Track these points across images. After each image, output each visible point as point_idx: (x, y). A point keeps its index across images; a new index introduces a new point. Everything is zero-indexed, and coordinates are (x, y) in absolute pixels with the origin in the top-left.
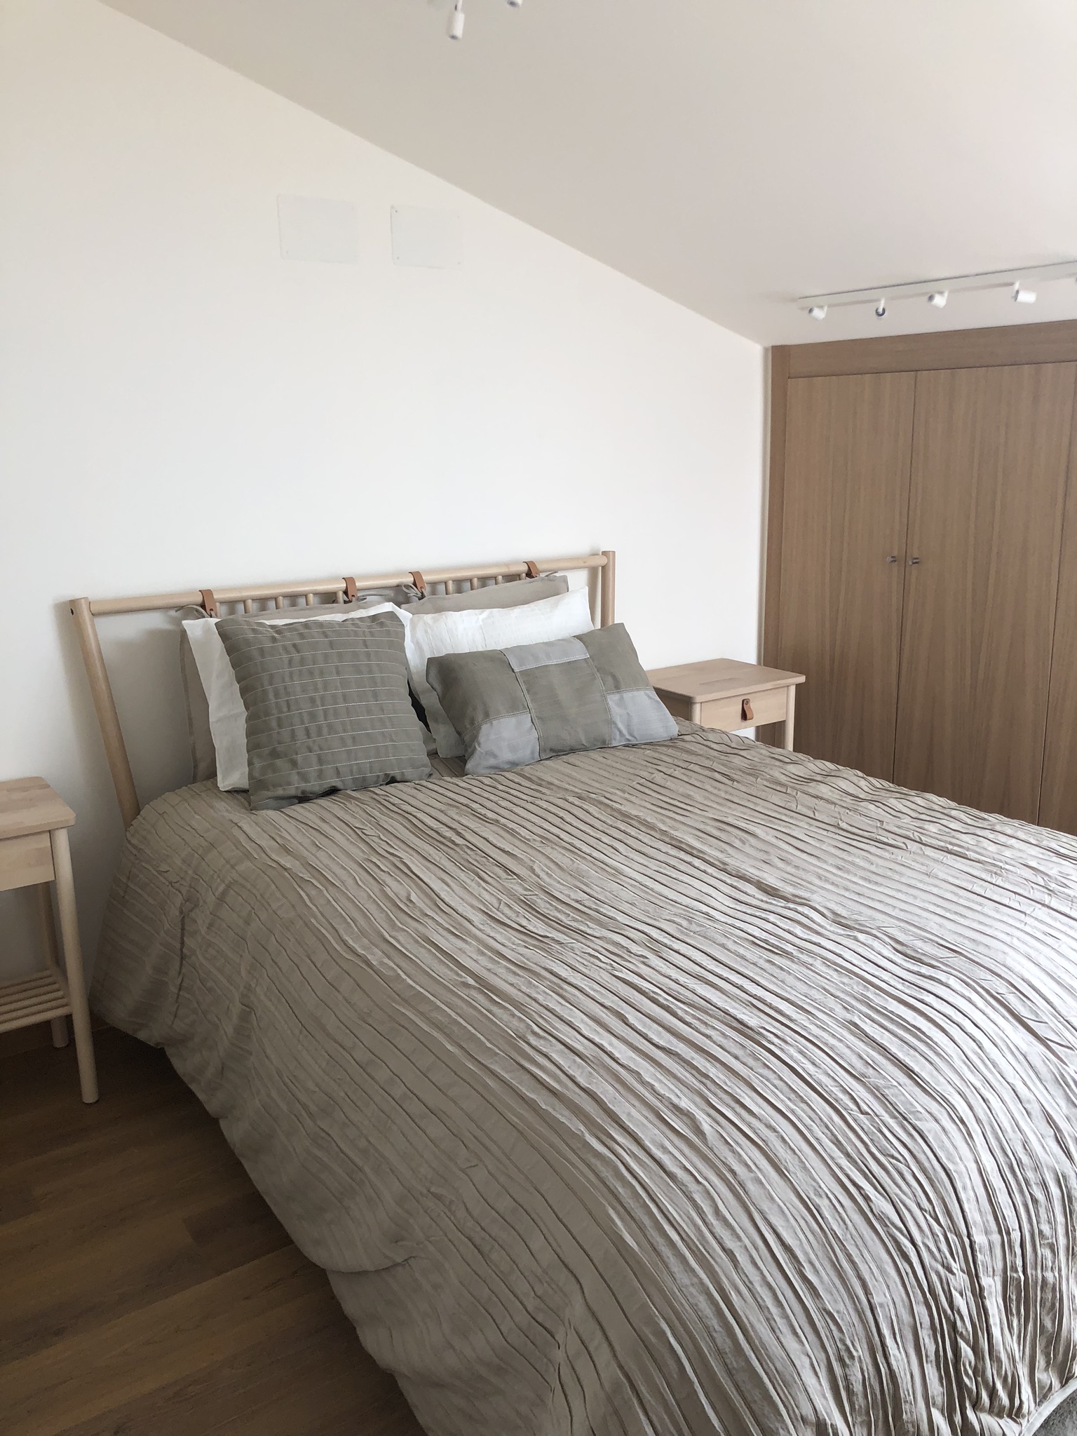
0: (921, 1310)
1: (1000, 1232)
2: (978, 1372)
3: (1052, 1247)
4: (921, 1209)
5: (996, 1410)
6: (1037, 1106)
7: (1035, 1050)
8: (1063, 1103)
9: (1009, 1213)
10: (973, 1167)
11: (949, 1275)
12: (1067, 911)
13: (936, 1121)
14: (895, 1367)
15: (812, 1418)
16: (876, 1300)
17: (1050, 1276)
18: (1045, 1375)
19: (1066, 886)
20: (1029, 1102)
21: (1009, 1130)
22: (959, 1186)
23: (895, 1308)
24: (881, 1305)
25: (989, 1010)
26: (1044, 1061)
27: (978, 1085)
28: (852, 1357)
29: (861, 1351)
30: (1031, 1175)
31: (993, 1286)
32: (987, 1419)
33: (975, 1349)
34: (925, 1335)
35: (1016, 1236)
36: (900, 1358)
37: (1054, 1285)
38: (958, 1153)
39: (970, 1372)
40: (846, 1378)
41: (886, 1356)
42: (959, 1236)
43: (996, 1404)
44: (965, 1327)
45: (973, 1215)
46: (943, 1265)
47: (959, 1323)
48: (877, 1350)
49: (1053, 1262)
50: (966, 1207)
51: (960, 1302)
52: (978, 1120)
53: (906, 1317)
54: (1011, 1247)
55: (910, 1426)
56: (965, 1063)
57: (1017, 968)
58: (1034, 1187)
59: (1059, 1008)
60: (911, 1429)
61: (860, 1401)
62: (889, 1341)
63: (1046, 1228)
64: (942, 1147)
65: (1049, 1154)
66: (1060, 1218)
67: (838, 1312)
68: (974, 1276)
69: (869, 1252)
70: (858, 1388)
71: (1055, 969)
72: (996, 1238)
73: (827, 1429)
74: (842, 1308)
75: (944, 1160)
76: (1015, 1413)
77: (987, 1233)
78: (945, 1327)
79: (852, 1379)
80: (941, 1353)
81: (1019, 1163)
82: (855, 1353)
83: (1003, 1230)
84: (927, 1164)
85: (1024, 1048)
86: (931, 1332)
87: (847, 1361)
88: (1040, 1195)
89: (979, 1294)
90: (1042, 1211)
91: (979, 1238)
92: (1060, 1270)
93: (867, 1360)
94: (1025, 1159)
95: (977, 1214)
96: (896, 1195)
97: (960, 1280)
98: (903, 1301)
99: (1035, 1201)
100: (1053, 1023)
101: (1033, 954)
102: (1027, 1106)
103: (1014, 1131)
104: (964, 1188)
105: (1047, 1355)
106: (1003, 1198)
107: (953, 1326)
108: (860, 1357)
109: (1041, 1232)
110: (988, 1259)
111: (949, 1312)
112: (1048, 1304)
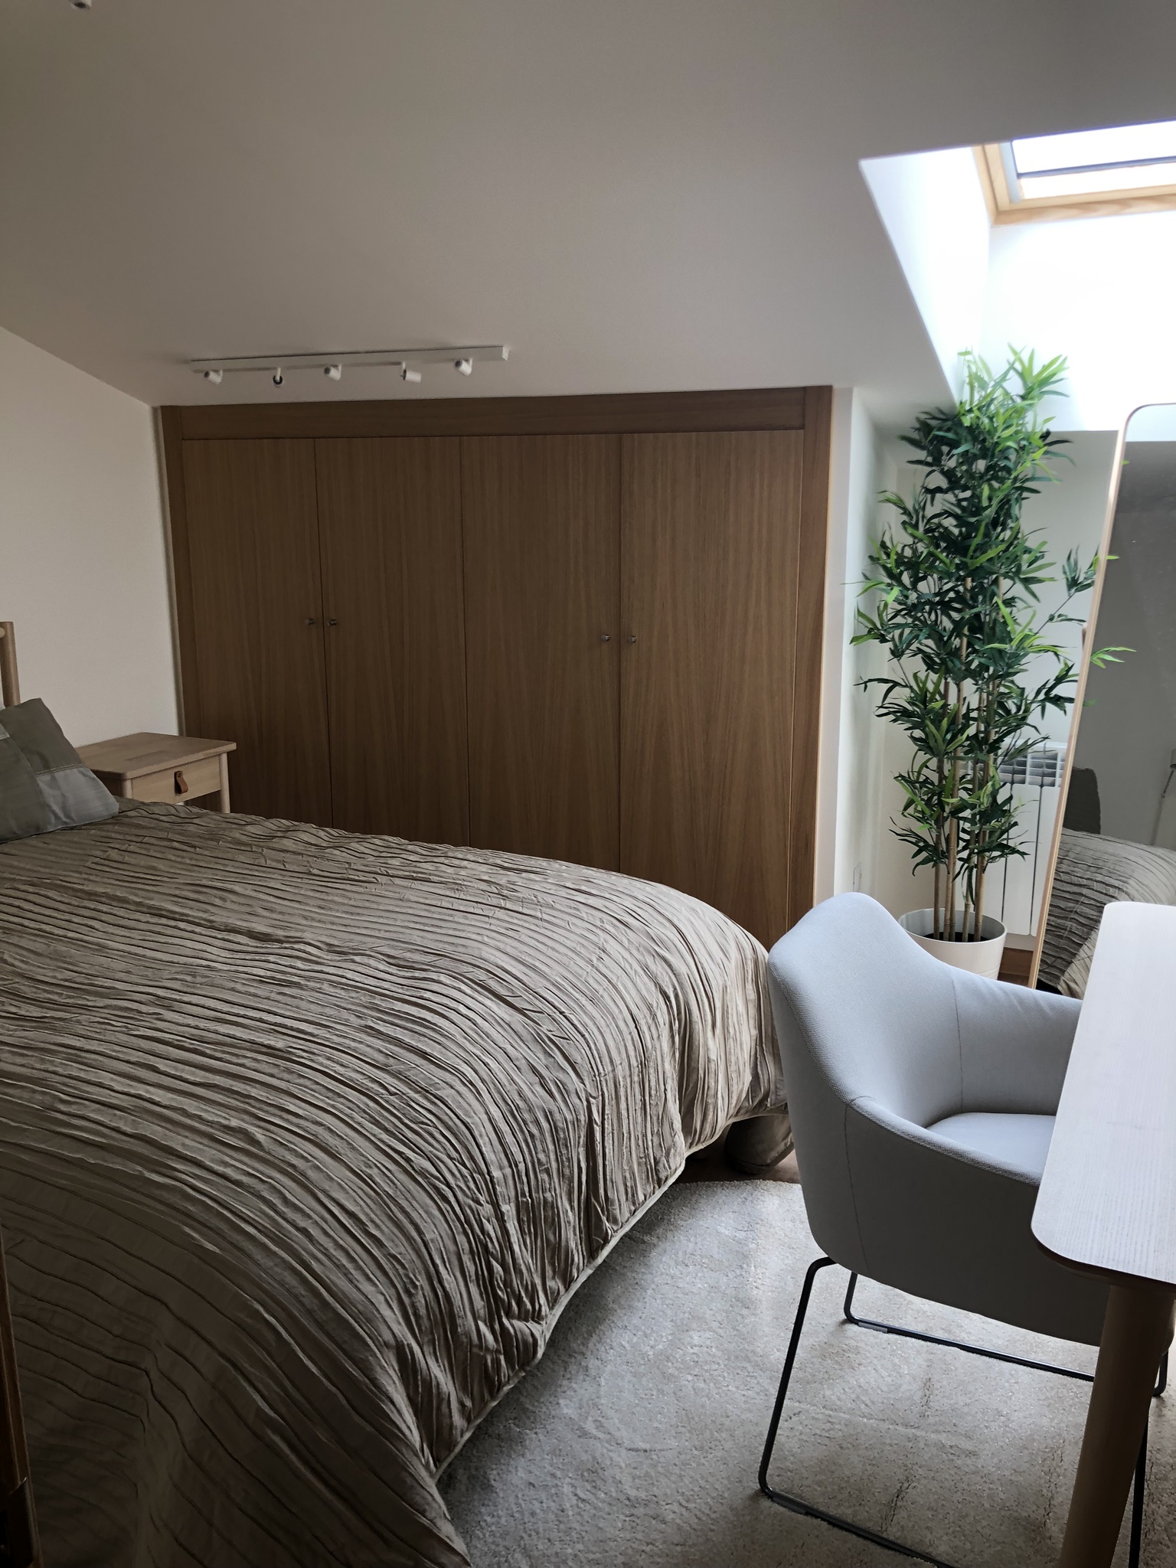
0: (461, 1239)
1: (511, 1166)
2: (507, 1284)
3: (548, 1171)
4: (451, 1159)
5: (523, 1316)
6: (524, 1061)
7: (516, 1019)
8: (541, 1055)
9: (515, 1149)
10: (484, 1117)
11: (479, 1207)
12: (520, 910)
13: (452, 1087)
14: (448, 1289)
15: (392, 1341)
16: (428, 1237)
17: (548, 1195)
18: (554, 1282)
19: (516, 891)
20: (517, 1059)
21: (507, 1084)
22: (476, 1134)
23: (443, 1241)
24: (432, 1241)
25: (476, 995)
26: (524, 1027)
27: (478, 1053)
28: (415, 1287)
29: (422, 1281)
30: (527, 1116)
31: (508, 1209)
32: (517, 1323)
33: (504, 1265)
34: (466, 1258)
35: (522, 1166)
36: (451, 1281)
37: (553, 1202)
38: (473, 1109)
39: (502, 1285)
40: (413, 1305)
41: (441, 1282)
42: (481, 1174)
43: (523, 1310)
44: (494, 1247)
45: (490, 1156)
46: (473, 1200)
47: (490, 1245)
48: (434, 1278)
49: (550, 1184)
50: (484, 1149)
51: (488, 1227)
52: (483, 1081)
53: (452, 1247)
54: (520, 1177)
55: (464, 1337)
56: (466, 1038)
57: (492, 959)
58: (530, 1124)
59: (528, 983)
60: (465, 1340)
61: (425, 1322)
62: (441, 1269)
63: (542, 1156)
64: (460, 1107)
65: (537, 1096)
66: (551, 1147)
67: (400, 1254)
68: (496, 1206)
69: (417, 1201)
70: (423, 1312)
71: (519, 954)
72: (508, 1171)
73: (404, 1349)
74: (402, 1250)
75: (463, 1116)
76: (537, 1317)
77: (501, 1168)
78: (482, 1251)
79: (418, 1304)
80: (480, 1273)
81: (518, 1108)
82: (417, 1283)
83: (512, 1163)
84: (450, 1123)
85: (507, 1018)
86: (470, 1256)
87: (413, 1291)
88: (535, 1131)
89: (500, 1218)
90: (538, 1143)
91: (497, 1174)
92: (555, 1190)
93: (427, 1288)
94: (521, 1104)
95: (492, 1155)
96: (431, 1152)
97: (487, 1209)
98: (447, 1234)
99: (532, 1136)
100: (526, 996)
101: (501, 946)
102: (517, 1063)
103: (510, 1084)
104: (481, 1136)
105: (552, 1264)
106: (509, 1139)
107: (485, 1247)
108: (421, 1286)
109: (539, 1160)
110: (505, 1190)
111: (482, 1237)
112: (550, 1220)
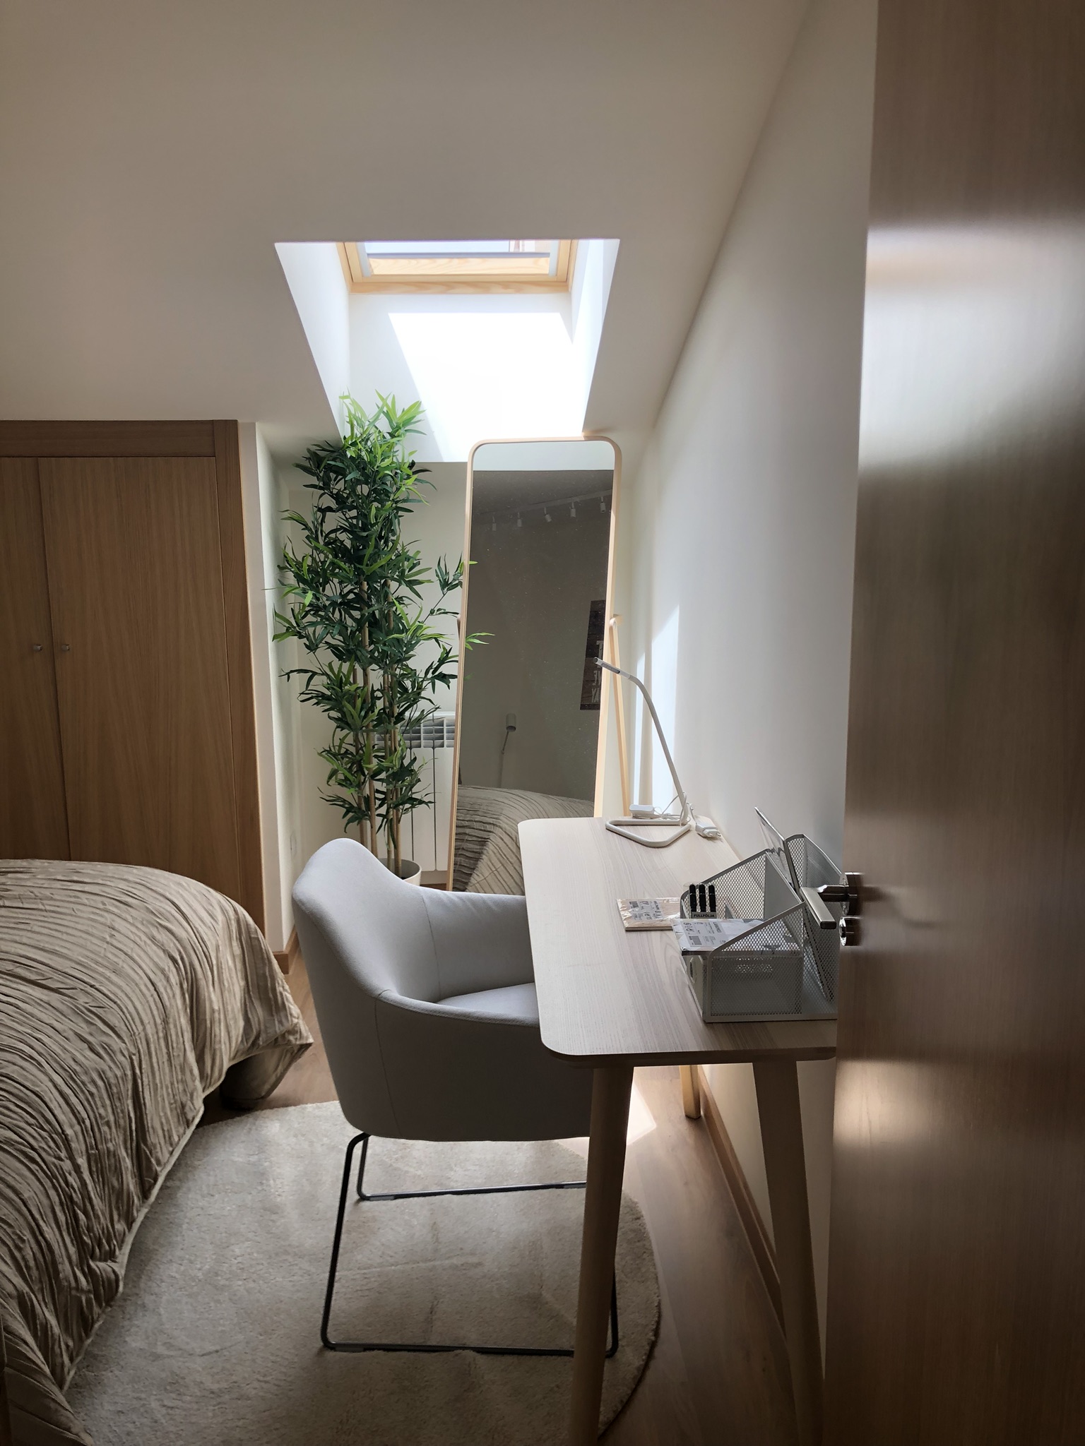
0: (52, 1193)
1: (79, 1123)
2: (90, 1229)
3: (108, 1124)
4: (30, 1125)
5: (103, 1257)
6: (71, 1032)
7: (54, 998)
8: (84, 1025)
9: (80, 1108)
10: (50, 1084)
11: (61, 1163)
12: (21, 905)
13: (14, 1064)
14: (49, 1239)
15: (14, 1293)
16: (26, 1195)
17: (110, 1145)
18: (119, 1225)
19: (8, 890)
20: (65, 1031)
21: (61, 1053)
22: (47, 1099)
23: (37, 1197)
24: (29, 1198)
25: (8, 983)
26: (62, 1003)
27: (29, 1031)
28: (23, 1241)
29: (27, 1236)
30: (84, 1078)
31: (82, 1161)
32: (101, 1264)
33: (85, 1213)
34: (58, 1209)
35: (87, 1122)
36: (50, 1233)
37: (114, 1151)
38: (38, 1079)
39: (86, 1232)
40: (24, 1258)
41: (42, 1234)
42: (57, 1133)
43: (103, 1251)
44: (77, 1198)
45: (61, 1117)
46: (55, 1158)
47: (74, 1195)
48: (37, 1232)
49: (111, 1135)
50: (56, 1112)
51: (70, 1179)
52: (40, 1054)
53: (45, 1201)
54: (87, 1131)
55: (64, 1281)
56: (14, 1021)
57: (13, 950)
58: (89, 1085)
59: (53, 965)
60: (66, 1284)
61: (35, 1273)
62: (41, 1223)
63: (102, 1111)
64: (27, 1079)
65: (89, 1059)
66: (108, 1102)
67: (4, 1215)
68: (71, 1158)
69: (8, 1167)
70: (32, 1263)
71: (38, 943)
72: (77, 1128)
73: (24, 1297)
74: (6, 1212)
75: (31, 1087)
76: (111, 1256)
77: (72, 1126)
78: (68, 1203)
79: (27, 1257)
80: (70, 1221)
81: (75, 1072)
82: (25, 1238)
83: (80, 1121)
84: (21, 1094)
85: (45, 998)
86: (61, 1208)
87: (21, 1246)
88: (93, 1090)
89: (78, 1171)
90: (97, 1099)
91: (69, 1132)
92: (115, 1140)
93: (32, 1241)
94: (78, 1068)
95: (64, 1116)
96: (9, 1122)
97: (67, 1165)
98: (41, 1191)
99: (92, 1094)
100: (56, 976)
101: (17, 938)
102: (65, 1034)
103: (64, 1053)
104: (51, 1101)
105: (118, 1209)
106: (74, 1100)
107: (71, 1198)
108: (28, 1239)
109: (100, 1114)
110: (77, 1145)
111: (67, 1189)
112: (113, 1168)
